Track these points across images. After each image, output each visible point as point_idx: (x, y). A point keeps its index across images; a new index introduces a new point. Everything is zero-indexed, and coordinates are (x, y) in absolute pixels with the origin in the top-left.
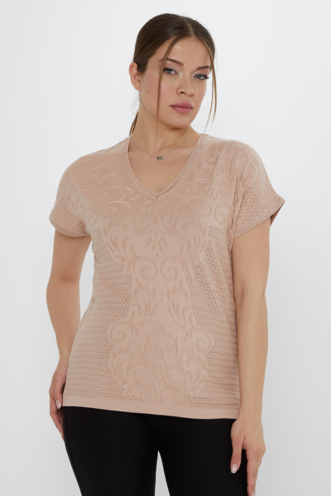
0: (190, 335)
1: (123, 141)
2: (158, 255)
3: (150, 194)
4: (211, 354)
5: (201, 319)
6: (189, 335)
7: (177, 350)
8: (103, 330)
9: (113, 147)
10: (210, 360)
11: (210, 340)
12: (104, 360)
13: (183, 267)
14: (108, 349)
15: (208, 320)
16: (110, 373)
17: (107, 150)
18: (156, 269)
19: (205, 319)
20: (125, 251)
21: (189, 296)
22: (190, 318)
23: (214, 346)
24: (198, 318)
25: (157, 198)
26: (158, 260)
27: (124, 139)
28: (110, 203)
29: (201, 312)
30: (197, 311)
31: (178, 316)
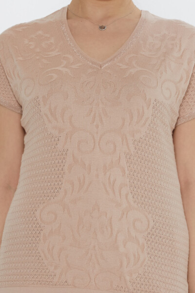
0: (127, 214)
1: (59, 10)
2: (97, 127)
3: (92, 63)
4: (149, 236)
5: (139, 198)
6: (125, 213)
7: (112, 229)
8: (32, 213)
9: (47, 17)
10: (149, 243)
11: (148, 221)
12: (34, 245)
13: (123, 141)
14: (38, 232)
15: (146, 200)
16: (40, 258)
17: (41, 20)
18: (94, 142)
19: (143, 199)
20: (64, 122)
21: (127, 172)
22: (127, 195)
23: (153, 228)
24: (135, 197)
25: (101, 67)
26: (97, 133)
27: (59, 9)
28: (49, 70)
29: (139, 191)
30: (135, 190)
31: (114, 193)
